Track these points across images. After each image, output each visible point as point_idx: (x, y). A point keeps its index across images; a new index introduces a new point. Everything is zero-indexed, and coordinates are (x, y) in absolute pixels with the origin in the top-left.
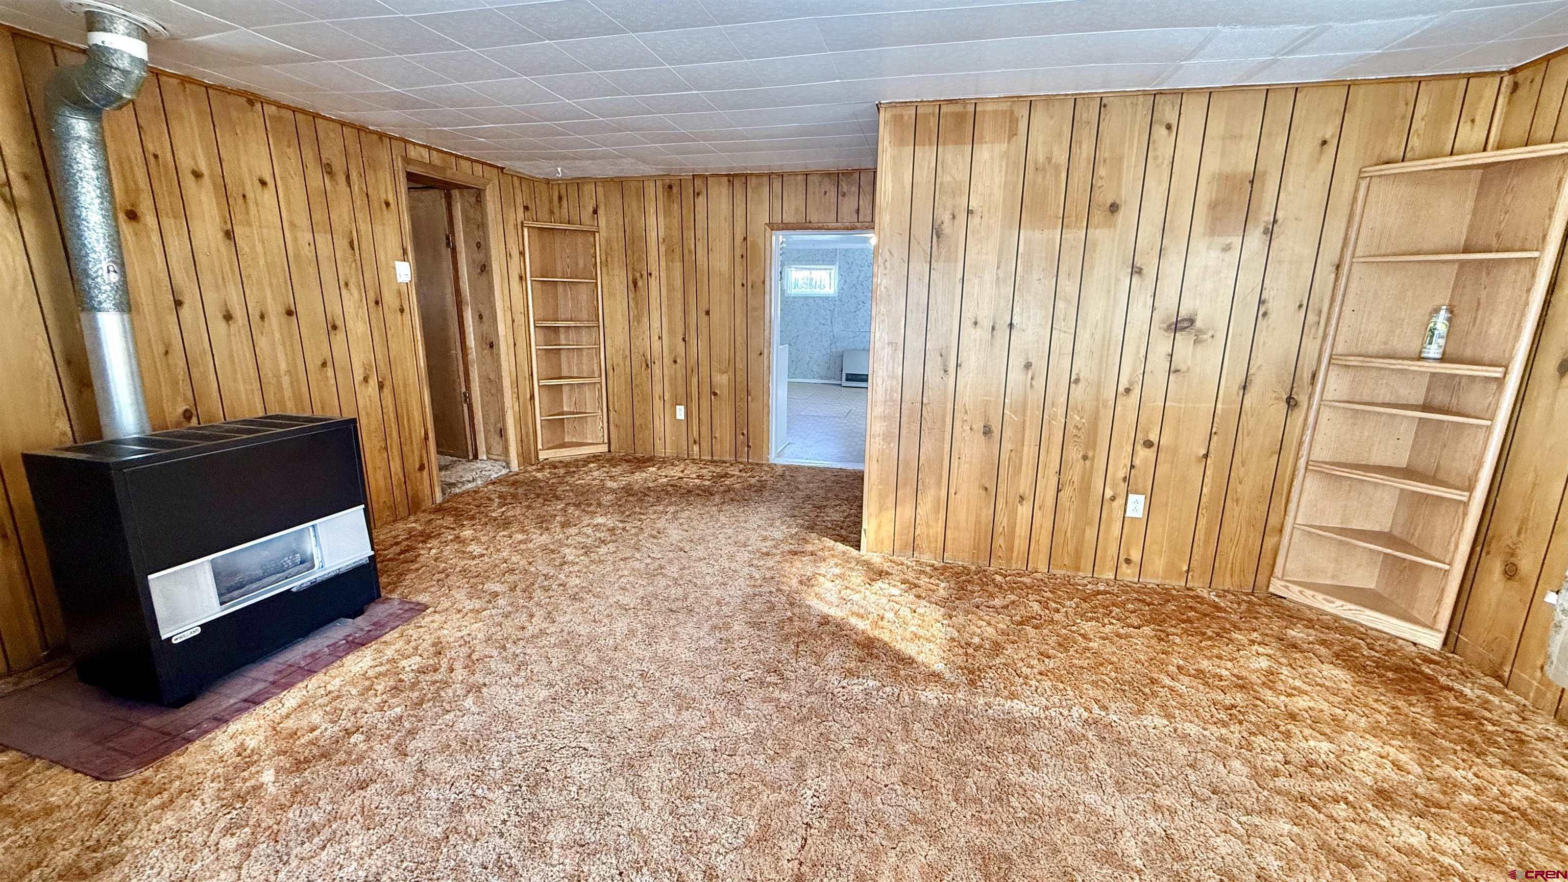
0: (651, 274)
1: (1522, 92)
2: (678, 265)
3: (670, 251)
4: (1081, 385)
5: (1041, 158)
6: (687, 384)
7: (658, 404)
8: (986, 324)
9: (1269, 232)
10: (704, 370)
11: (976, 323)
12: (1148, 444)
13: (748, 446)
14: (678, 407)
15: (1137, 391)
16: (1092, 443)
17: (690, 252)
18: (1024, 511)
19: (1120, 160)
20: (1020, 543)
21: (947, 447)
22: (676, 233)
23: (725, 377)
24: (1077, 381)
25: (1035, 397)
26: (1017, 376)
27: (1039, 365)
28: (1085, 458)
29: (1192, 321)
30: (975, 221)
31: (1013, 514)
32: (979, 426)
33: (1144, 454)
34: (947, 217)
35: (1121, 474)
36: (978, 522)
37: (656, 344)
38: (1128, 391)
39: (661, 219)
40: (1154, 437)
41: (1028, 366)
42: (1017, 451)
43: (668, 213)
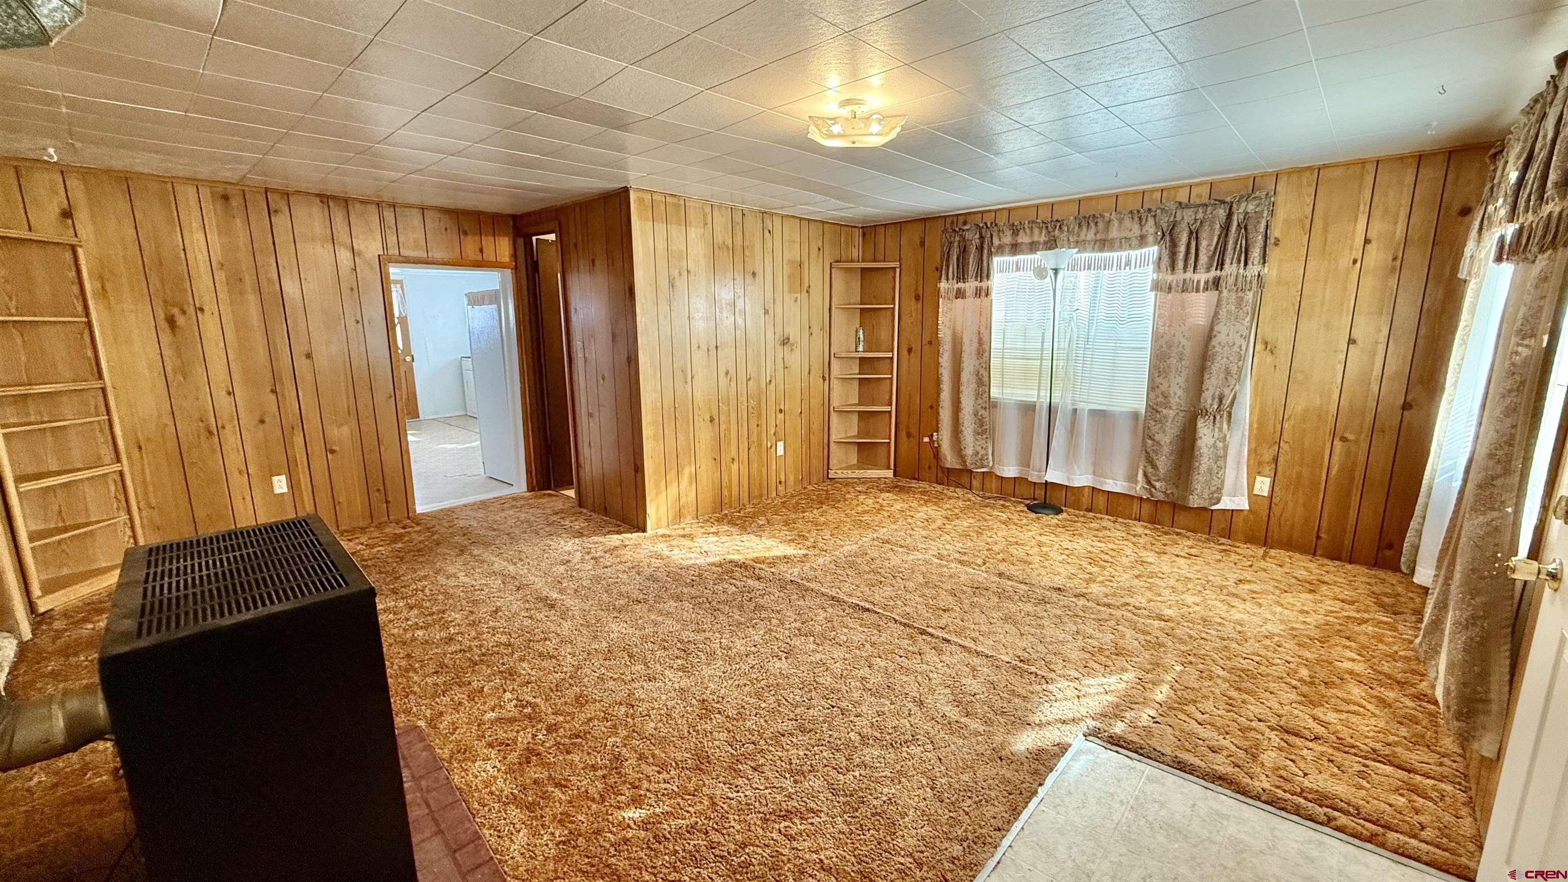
0: (202, 310)
1: (867, 236)
2: (252, 299)
3: (235, 281)
4: (752, 380)
5: (721, 243)
6: (286, 444)
7: (238, 482)
8: (704, 347)
9: (808, 292)
10: (313, 425)
11: (699, 347)
12: (781, 411)
13: (387, 502)
14: (275, 479)
15: (773, 381)
16: (759, 417)
17: (270, 281)
18: (735, 467)
19: (754, 246)
20: (735, 490)
21: (691, 435)
22: (244, 256)
23: (345, 430)
24: (750, 379)
25: (733, 393)
26: (723, 381)
27: (732, 372)
28: (758, 425)
29: (788, 339)
30: (692, 277)
31: (730, 471)
32: (708, 418)
33: (780, 416)
34: (676, 273)
35: (773, 432)
36: (713, 482)
37: (223, 401)
38: (770, 381)
39: (213, 237)
40: (782, 408)
41: (727, 373)
42: (728, 429)
43: (225, 230)
